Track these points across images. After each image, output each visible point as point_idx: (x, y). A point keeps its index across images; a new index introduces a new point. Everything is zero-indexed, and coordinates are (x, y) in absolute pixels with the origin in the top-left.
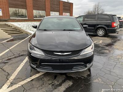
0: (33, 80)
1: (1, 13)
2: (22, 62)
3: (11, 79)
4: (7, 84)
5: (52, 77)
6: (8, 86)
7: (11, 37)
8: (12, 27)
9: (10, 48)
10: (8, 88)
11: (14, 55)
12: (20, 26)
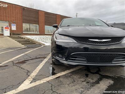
0: (59, 77)
1: (15, 28)
2: (41, 62)
3: (32, 76)
4: (29, 79)
5: (82, 75)
6: (31, 81)
7: (24, 46)
8: (25, 39)
9: (26, 53)
10: (30, 83)
11: (30, 58)
12: (32, 38)
